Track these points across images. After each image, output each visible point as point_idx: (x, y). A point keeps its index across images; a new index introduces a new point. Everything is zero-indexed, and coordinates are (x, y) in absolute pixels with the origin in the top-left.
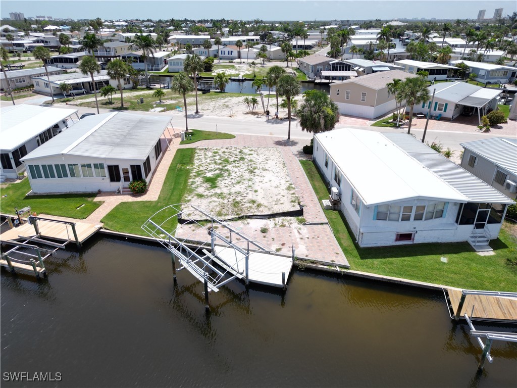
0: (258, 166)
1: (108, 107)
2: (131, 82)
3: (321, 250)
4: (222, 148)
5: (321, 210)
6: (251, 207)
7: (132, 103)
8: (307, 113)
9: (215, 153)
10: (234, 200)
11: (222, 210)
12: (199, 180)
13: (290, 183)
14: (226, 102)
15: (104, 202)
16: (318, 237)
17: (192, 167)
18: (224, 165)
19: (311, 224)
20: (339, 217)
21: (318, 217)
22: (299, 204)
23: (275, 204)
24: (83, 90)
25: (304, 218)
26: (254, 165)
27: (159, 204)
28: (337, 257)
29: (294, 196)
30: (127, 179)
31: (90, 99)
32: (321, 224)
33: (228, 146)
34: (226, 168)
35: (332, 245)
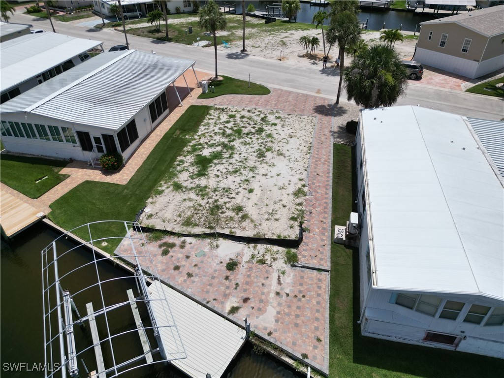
0: (275, 146)
1: (153, 36)
2: (192, 5)
3: (296, 325)
4: (243, 110)
5: (328, 243)
6: (232, 218)
7: (180, 32)
8: (356, 76)
9: (232, 116)
10: (216, 201)
11: (193, 216)
12: (190, 159)
13: (303, 183)
14: (286, 37)
15: (69, 177)
16: (304, 296)
17: (193, 136)
18: (233, 138)
19: (302, 267)
20: (351, 262)
21: (320, 256)
22: (300, 226)
23: (267, 220)
24: (138, 13)
25: (298, 253)
26: (269, 144)
27: (126, 191)
28: (315, 347)
29: (299, 208)
30: (100, 149)
31: (142, 24)
32: (319, 270)
33: (252, 107)
34: (232, 143)
35: (317, 319)
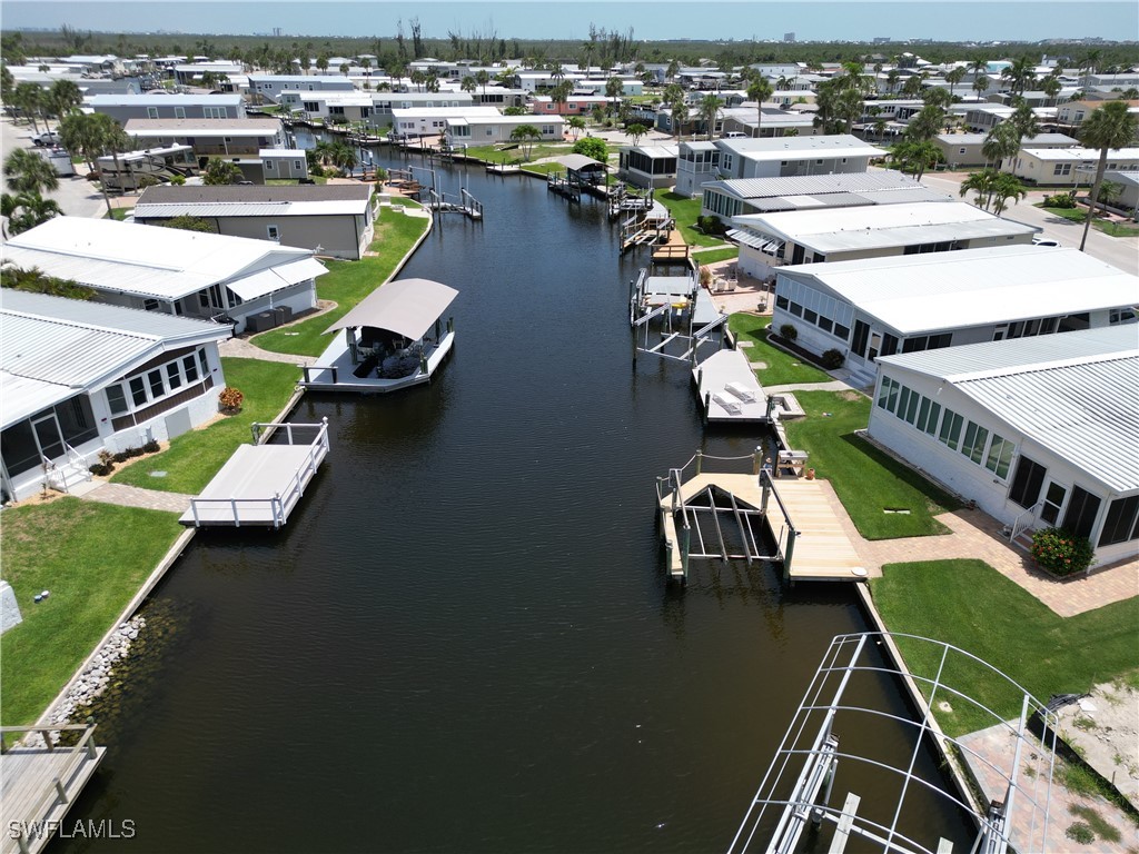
15: (949, 532)
30: (1049, 514)
